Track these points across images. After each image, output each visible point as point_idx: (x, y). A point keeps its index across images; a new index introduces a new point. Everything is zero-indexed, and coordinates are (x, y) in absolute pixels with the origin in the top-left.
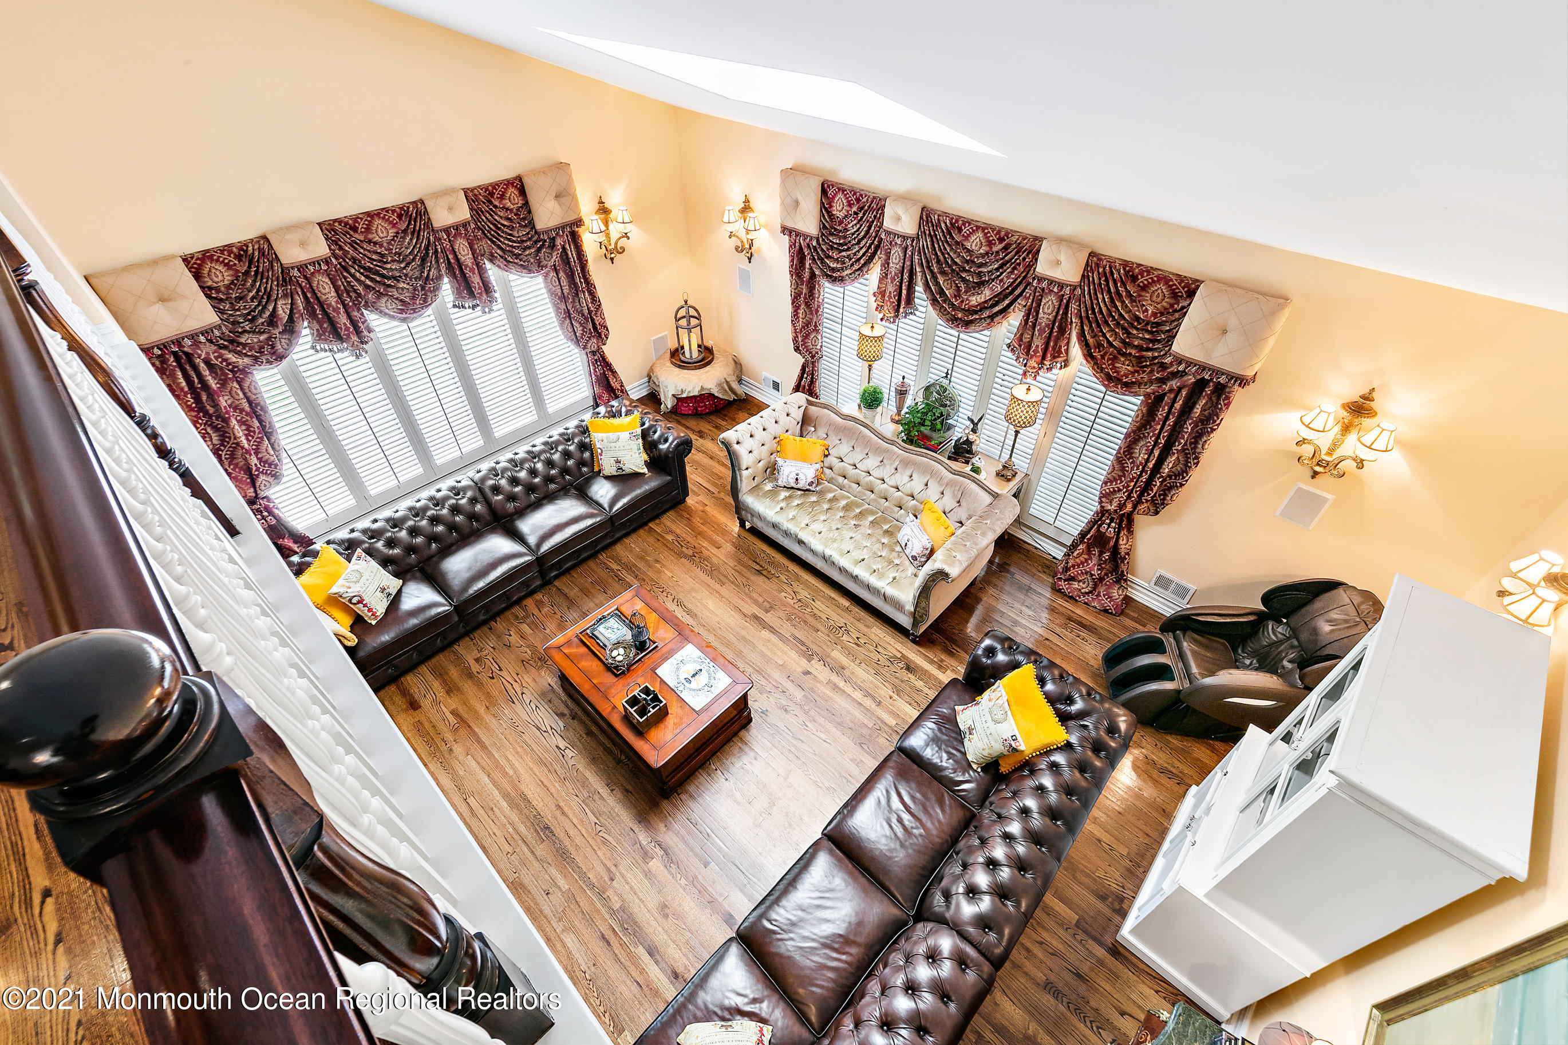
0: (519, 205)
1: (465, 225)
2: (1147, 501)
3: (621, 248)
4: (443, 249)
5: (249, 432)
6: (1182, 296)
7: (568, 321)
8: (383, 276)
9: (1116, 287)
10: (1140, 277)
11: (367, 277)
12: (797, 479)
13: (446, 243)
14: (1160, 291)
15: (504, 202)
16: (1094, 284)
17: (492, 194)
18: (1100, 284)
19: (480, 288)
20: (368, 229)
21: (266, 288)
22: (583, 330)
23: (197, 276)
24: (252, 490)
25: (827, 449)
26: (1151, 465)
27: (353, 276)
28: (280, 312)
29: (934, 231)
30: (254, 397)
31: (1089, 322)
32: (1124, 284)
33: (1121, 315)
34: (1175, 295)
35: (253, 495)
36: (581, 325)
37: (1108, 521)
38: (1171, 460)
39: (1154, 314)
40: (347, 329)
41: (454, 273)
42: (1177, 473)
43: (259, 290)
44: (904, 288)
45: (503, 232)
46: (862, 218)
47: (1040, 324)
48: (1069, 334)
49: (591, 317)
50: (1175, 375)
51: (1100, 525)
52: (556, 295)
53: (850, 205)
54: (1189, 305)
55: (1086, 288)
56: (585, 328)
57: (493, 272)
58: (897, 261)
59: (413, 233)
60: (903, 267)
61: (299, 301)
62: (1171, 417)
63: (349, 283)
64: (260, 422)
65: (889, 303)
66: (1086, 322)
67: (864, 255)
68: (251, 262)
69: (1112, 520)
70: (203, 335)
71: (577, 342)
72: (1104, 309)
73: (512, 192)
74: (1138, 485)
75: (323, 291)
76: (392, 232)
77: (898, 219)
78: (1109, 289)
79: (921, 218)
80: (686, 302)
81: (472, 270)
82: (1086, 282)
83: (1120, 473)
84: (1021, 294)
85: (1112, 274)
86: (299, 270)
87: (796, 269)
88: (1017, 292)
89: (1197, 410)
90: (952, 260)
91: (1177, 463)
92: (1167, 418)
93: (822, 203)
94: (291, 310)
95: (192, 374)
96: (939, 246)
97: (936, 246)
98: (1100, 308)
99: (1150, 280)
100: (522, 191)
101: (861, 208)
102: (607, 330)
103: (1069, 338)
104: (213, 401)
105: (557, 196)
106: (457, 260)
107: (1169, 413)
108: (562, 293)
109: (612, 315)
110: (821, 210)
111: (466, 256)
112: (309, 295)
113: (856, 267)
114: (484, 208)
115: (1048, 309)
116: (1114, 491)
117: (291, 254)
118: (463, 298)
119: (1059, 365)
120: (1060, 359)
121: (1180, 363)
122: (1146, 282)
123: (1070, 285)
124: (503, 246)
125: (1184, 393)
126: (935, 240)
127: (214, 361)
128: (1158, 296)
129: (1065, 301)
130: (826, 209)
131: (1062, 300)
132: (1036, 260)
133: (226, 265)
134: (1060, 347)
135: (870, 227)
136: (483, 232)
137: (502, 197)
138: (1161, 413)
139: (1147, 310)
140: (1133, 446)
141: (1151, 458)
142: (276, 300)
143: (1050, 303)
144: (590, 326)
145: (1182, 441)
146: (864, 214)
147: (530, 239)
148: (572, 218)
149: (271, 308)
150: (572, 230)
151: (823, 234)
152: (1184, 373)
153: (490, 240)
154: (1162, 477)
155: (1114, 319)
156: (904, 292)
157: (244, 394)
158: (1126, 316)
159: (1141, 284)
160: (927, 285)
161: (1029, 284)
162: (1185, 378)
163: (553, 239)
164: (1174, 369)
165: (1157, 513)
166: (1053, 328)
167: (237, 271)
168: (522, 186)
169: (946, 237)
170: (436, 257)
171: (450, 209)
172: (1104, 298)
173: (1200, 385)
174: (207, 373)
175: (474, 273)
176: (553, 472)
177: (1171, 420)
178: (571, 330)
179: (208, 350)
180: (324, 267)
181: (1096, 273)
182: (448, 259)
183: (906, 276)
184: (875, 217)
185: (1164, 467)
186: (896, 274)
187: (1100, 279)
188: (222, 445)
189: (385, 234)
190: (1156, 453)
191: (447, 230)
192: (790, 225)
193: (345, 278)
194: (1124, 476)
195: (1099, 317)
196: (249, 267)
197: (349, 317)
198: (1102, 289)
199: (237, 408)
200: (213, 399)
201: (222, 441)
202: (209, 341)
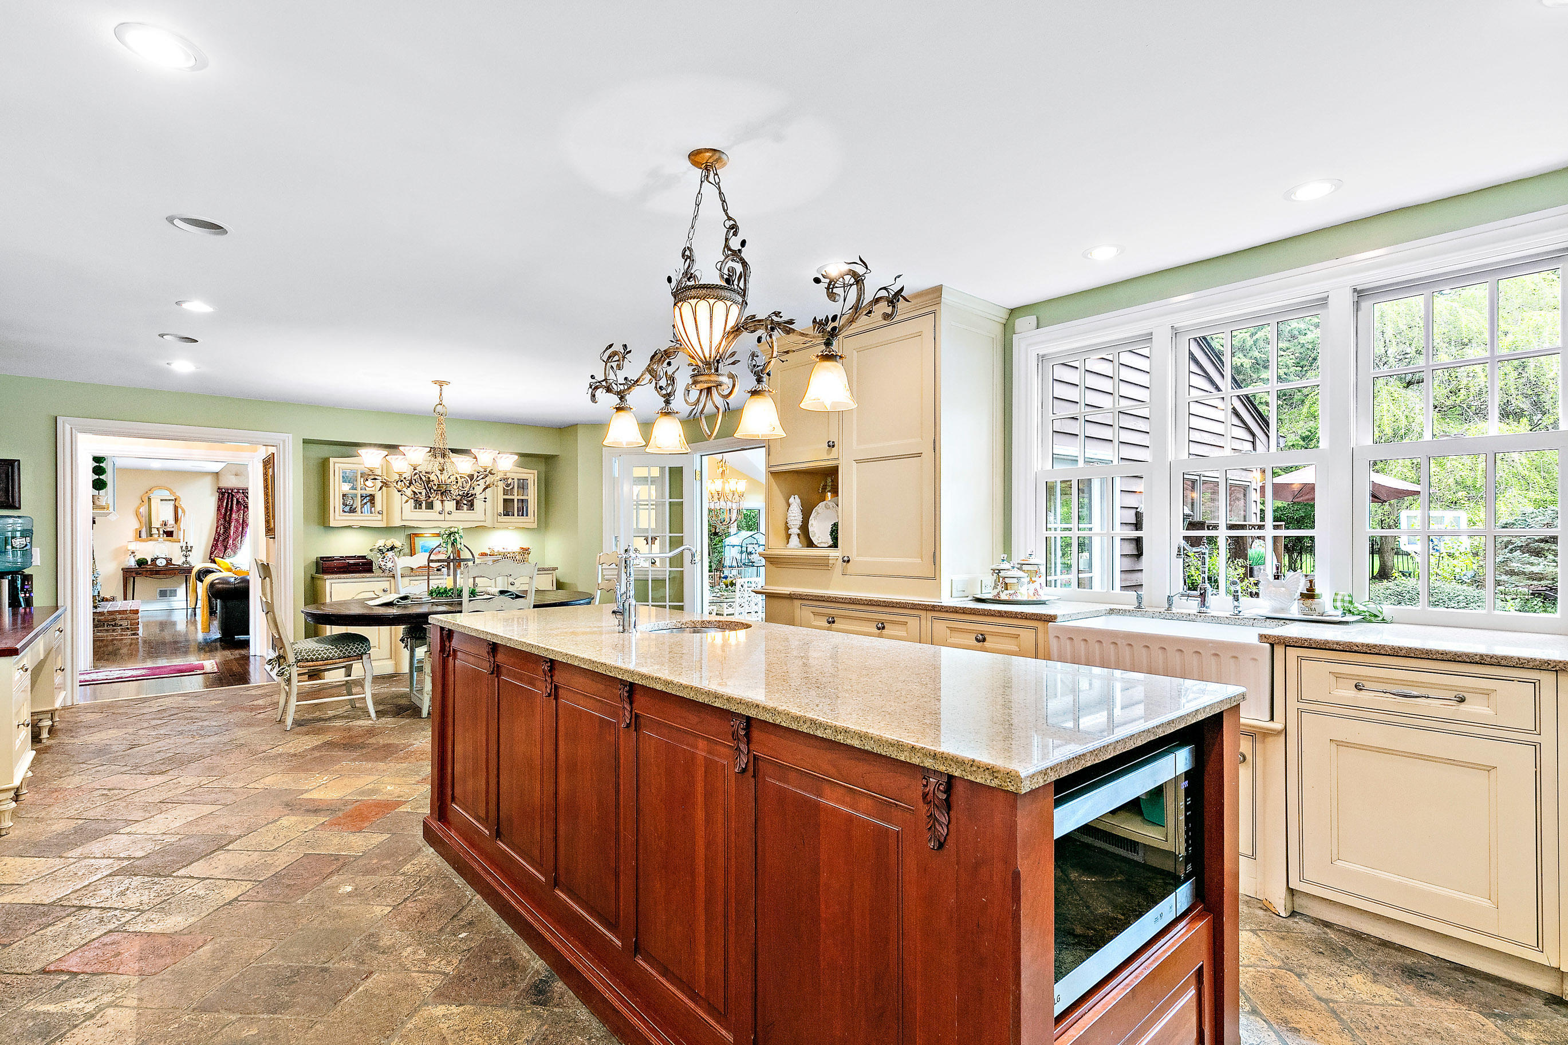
5: (236, 532)
95: (229, 503)
104: (230, 516)
127: (240, 500)
157: (243, 517)
174: (235, 503)
179: (240, 496)
188: (222, 534)
199: (237, 521)
200: (231, 514)
201: (224, 533)
202: (243, 493)
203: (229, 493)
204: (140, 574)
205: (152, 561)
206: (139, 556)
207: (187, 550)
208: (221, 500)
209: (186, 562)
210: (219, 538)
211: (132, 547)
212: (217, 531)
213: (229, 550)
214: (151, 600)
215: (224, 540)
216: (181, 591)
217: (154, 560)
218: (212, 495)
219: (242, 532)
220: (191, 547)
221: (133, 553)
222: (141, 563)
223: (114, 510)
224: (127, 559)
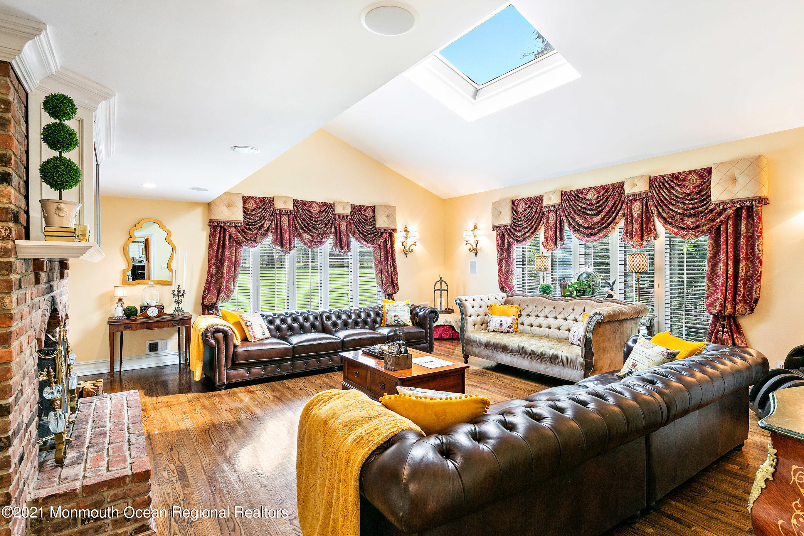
0: (371, 216)
1: (347, 216)
2: (740, 301)
3: (412, 250)
4: (336, 223)
5: (229, 271)
6: (706, 176)
7: (380, 274)
8: (308, 224)
9: (669, 184)
10: (679, 175)
11: (302, 223)
12: (501, 324)
13: (337, 221)
14: (693, 178)
15: (365, 213)
16: (657, 188)
17: (361, 208)
18: (660, 186)
19: (345, 243)
20: (310, 206)
21: (264, 215)
22: (386, 281)
23: (244, 203)
24: (216, 299)
25: (520, 311)
26: (730, 272)
27: (298, 222)
28: (265, 225)
29: (569, 198)
30: (238, 257)
31: (662, 207)
32: (673, 181)
33: (676, 196)
34: (702, 177)
35: (215, 301)
36: (386, 278)
37: (721, 329)
38: (742, 265)
39: (694, 188)
40: (286, 240)
41: (337, 234)
42: (751, 275)
43: (262, 214)
44: (558, 231)
45: (361, 224)
46: (532, 208)
47: (634, 217)
48: (653, 219)
49: (392, 276)
50: (720, 214)
51: (717, 334)
52: (378, 260)
53: (526, 204)
54: (711, 177)
55: (654, 191)
56: (388, 280)
57: (353, 241)
58: (552, 219)
59: (326, 213)
60: (556, 221)
61: (274, 224)
62: (729, 238)
63: (295, 223)
64: (235, 269)
65: (551, 241)
66: (659, 207)
67: (535, 223)
68: (264, 204)
69: (724, 328)
70: (235, 223)
71: (382, 286)
72: (667, 197)
73: (370, 210)
74: (728, 288)
75: (284, 223)
76: (319, 209)
77: (551, 199)
78: (665, 186)
79: (562, 195)
80: (441, 278)
81: (344, 235)
82: (653, 188)
83: (714, 289)
84: (620, 209)
85: (665, 179)
86: (279, 211)
87: (500, 246)
88: (618, 209)
89: (743, 228)
90: (581, 207)
91: (748, 269)
92: (727, 240)
93: (513, 208)
94: (269, 226)
95: (222, 238)
96: (573, 204)
97: (571, 203)
98: (665, 198)
99: (686, 175)
100: (374, 211)
101: (532, 203)
102: (398, 287)
103: (653, 221)
104: (222, 254)
105: (388, 217)
106: (340, 229)
107: (727, 236)
108: (381, 260)
109: (402, 280)
110: (512, 212)
111: (343, 228)
112: (278, 222)
113: (532, 230)
114: (357, 212)
115: (637, 209)
116: (715, 300)
117: (279, 205)
118: (337, 246)
119: (652, 238)
120: (652, 234)
121: (720, 205)
122: (684, 177)
123: (645, 193)
124: (360, 230)
125: (730, 222)
126: (570, 201)
127: (233, 235)
128: (693, 181)
129: (645, 202)
130: (515, 211)
131: (643, 203)
132: (624, 190)
133: (256, 202)
134: (650, 228)
135: (537, 209)
136: (354, 222)
137: (365, 211)
138: (722, 239)
139: (690, 188)
140: (716, 268)
141: (729, 267)
142: (266, 220)
143: (637, 206)
144: (390, 280)
145: (743, 251)
146: (533, 205)
147: (372, 231)
148: (392, 226)
149: (263, 222)
150: (391, 233)
151: (514, 222)
152: (724, 210)
153: (355, 225)
154: (742, 279)
155: (674, 200)
156: (558, 233)
157: (236, 255)
158: (680, 196)
159: (682, 179)
160: (570, 224)
161: (623, 202)
162: (727, 212)
163: (382, 233)
164: (718, 210)
165: (752, 310)
166: (642, 217)
167: (258, 205)
168: (374, 209)
169: (575, 198)
170: (331, 226)
171: (343, 208)
172: (665, 192)
173: (738, 212)
174: (228, 239)
175: (345, 236)
176: (359, 320)
177: (730, 240)
178: (380, 279)
179: (233, 230)
180: (289, 213)
181: (656, 182)
182: (336, 228)
183: (558, 225)
184: (539, 204)
185: (740, 272)
186: (553, 225)
187: (659, 184)
188: (215, 275)
189: (316, 209)
190: (730, 263)
191: (339, 216)
192: (496, 224)
193: (294, 221)
194: (718, 289)
195: (665, 202)
196: (263, 205)
197: (289, 237)
198: (662, 188)
199: (230, 259)
200: (223, 252)
201: (216, 273)
202: (235, 227)
203: (221, 227)
204: (129, 328)
205: (142, 310)
206: (127, 304)
207: (179, 294)
208: (212, 234)
209: (178, 309)
210: (211, 280)
211: (120, 292)
212: (209, 271)
213: (223, 294)
214: (141, 356)
215: (216, 282)
216: (173, 343)
217: (144, 309)
218: (203, 229)
219: (235, 272)
220: (184, 292)
221: (120, 300)
222: (130, 313)
223: (98, 241)
224: (114, 307)
